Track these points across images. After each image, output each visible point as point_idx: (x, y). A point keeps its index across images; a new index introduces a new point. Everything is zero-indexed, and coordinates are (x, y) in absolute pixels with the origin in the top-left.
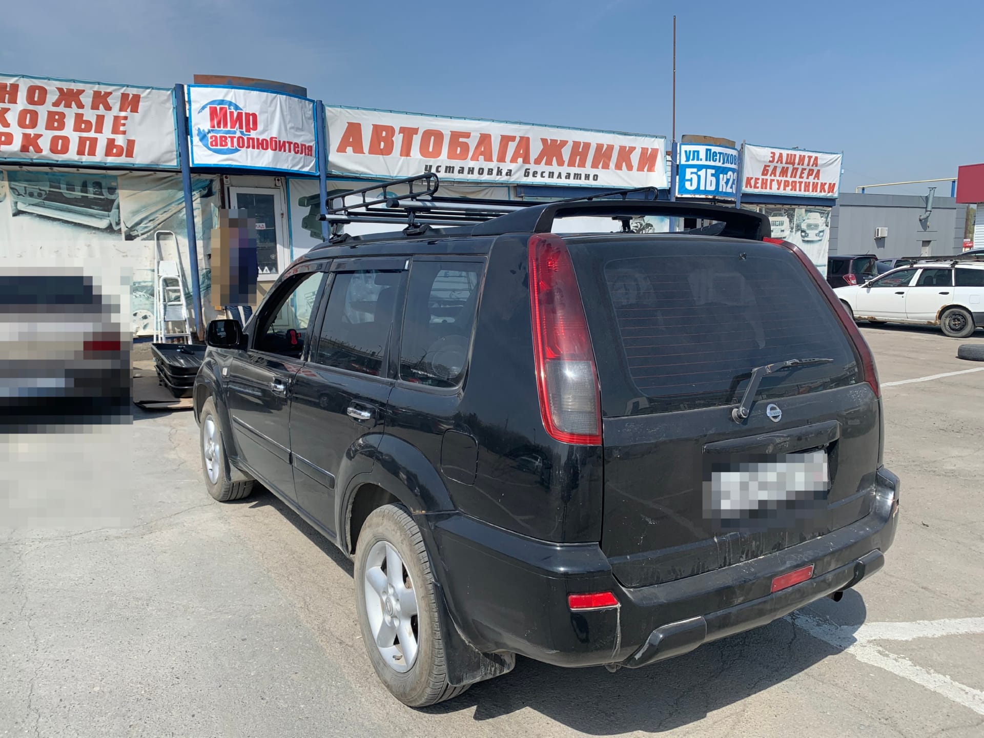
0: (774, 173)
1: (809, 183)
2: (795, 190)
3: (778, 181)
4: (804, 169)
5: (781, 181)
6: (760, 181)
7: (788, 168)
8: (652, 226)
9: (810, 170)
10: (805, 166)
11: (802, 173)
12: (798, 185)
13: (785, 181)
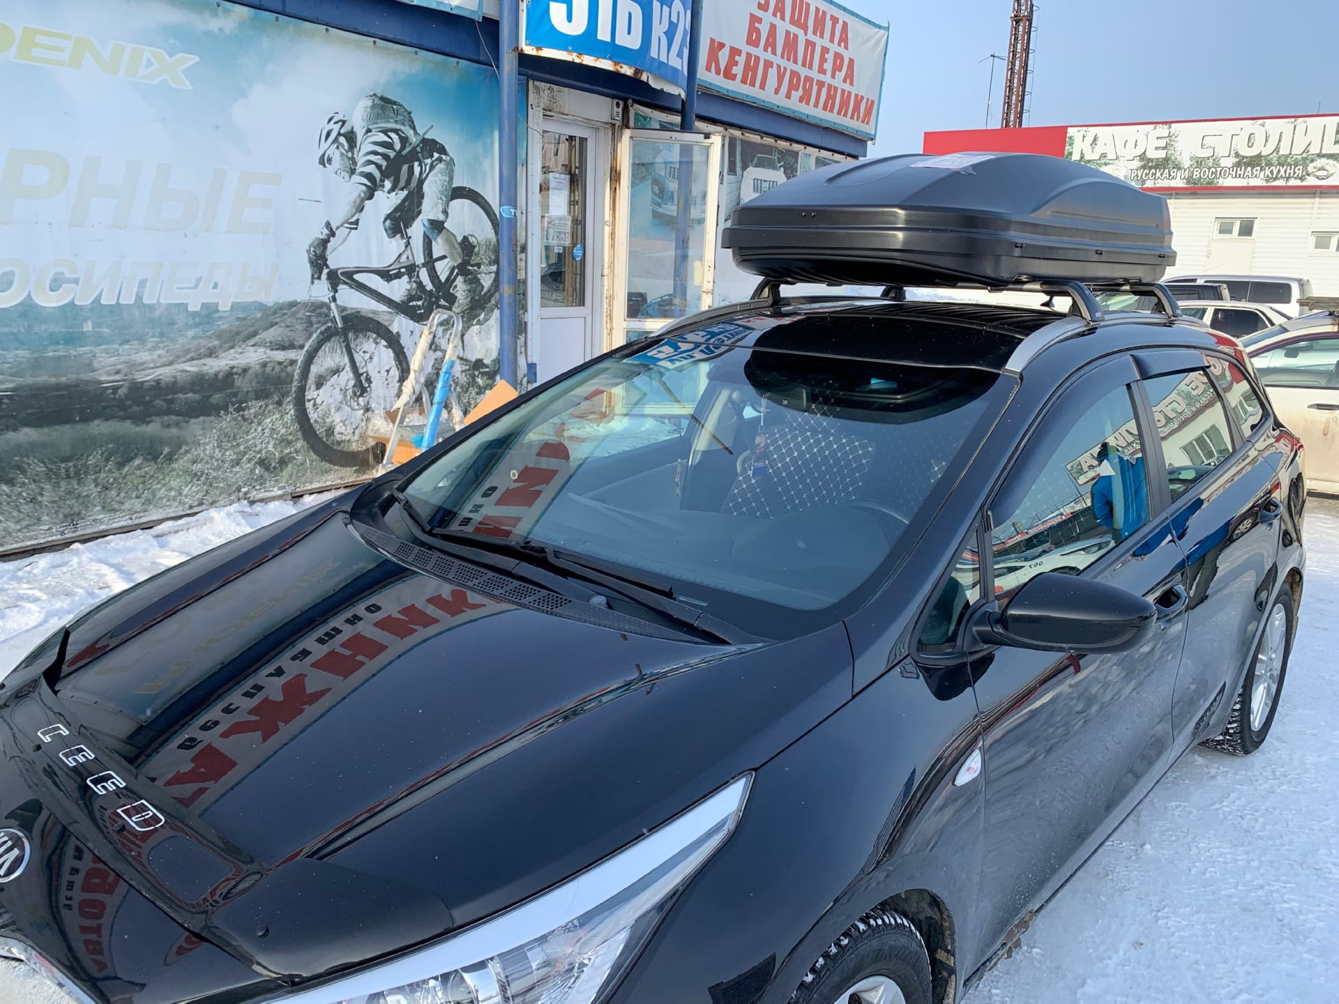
0: (771, 44)
1: (836, 89)
2: (808, 103)
3: (779, 67)
4: (825, 50)
5: (785, 69)
6: (741, 60)
7: (796, 36)
8: (442, 150)
9: (838, 56)
10: (827, 44)
11: (823, 60)
12: (815, 88)
13: (794, 74)
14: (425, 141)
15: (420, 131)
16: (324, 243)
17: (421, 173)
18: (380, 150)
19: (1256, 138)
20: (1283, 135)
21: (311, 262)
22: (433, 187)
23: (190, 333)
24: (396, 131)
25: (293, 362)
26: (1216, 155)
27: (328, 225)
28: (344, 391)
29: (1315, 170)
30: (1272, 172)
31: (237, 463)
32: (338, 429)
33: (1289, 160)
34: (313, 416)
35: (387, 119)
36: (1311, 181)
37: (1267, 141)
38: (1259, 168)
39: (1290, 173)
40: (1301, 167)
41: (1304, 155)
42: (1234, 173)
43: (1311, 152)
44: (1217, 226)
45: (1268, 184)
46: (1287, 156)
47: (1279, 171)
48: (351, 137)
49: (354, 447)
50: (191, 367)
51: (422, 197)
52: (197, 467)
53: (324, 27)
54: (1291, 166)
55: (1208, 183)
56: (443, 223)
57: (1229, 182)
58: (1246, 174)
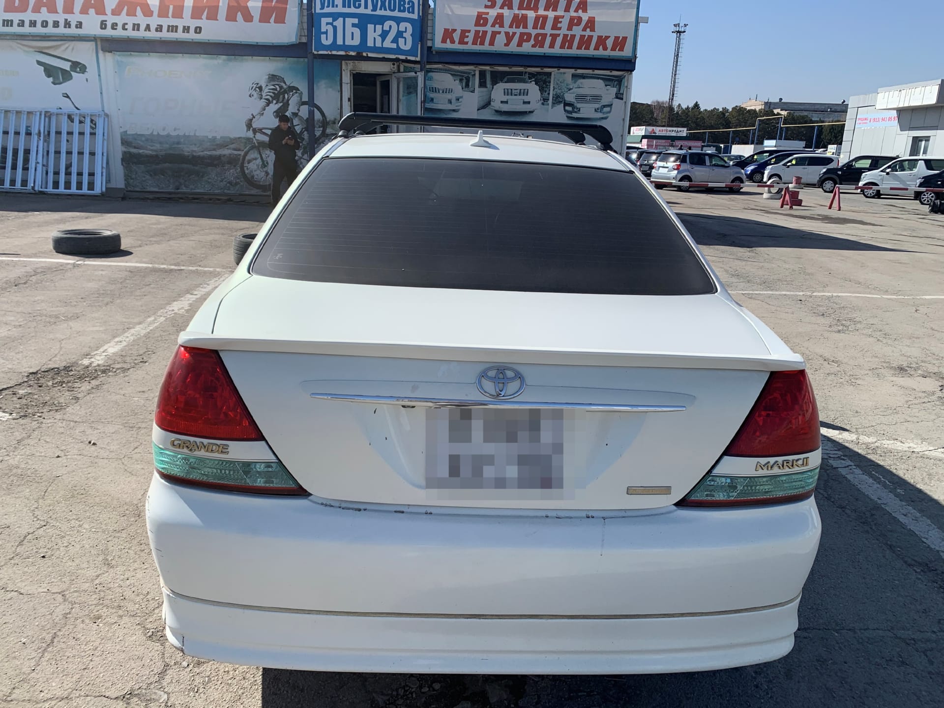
0: (498, 23)
1: (574, 36)
2: (542, 46)
3: (507, 34)
4: (559, 17)
5: (514, 34)
6: (471, 36)
7: (525, 15)
8: (297, 89)
9: (574, 18)
10: (560, 12)
11: (557, 23)
14: (289, 87)
15: (288, 84)
16: (251, 120)
17: (288, 98)
18: (272, 91)
21: (246, 125)
22: (294, 101)
23: (209, 144)
24: (278, 85)
25: (240, 155)
27: (252, 115)
28: (258, 166)
31: (222, 181)
32: (256, 177)
34: (246, 172)
35: (274, 81)
48: (260, 88)
49: (261, 184)
50: (209, 153)
51: (289, 105)
52: (209, 180)
53: (250, 57)
56: (297, 113)
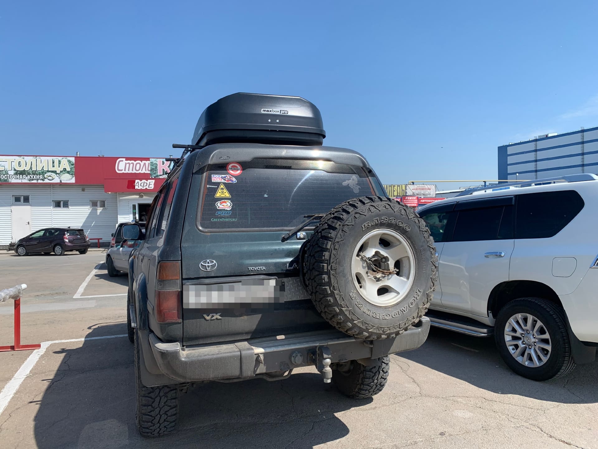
19: (22, 163)
20: (32, 162)
26: (6, 169)
29: (47, 177)
30: (30, 177)
33: (36, 173)
36: (46, 181)
37: (26, 165)
38: (25, 175)
39: (38, 178)
40: (42, 176)
41: (42, 171)
42: (15, 177)
43: (44, 170)
44: (14, 199)
45: (30, 182)
46: (36, 171)
47: (33, 177)
54: (38, 175)
55: (5, 181)
57: (13, 181)
58: (20, 178)
